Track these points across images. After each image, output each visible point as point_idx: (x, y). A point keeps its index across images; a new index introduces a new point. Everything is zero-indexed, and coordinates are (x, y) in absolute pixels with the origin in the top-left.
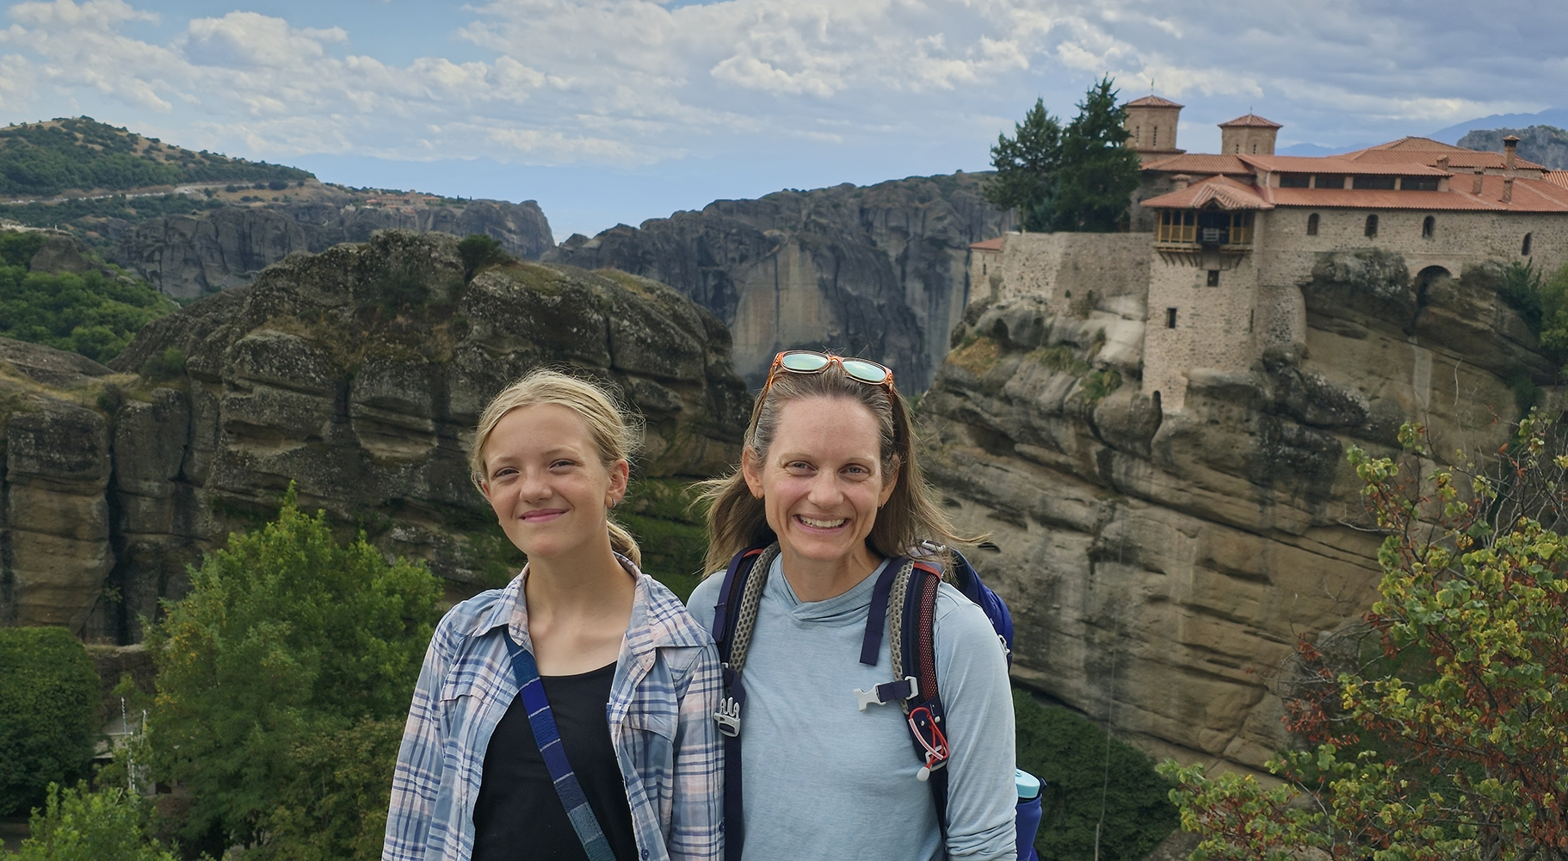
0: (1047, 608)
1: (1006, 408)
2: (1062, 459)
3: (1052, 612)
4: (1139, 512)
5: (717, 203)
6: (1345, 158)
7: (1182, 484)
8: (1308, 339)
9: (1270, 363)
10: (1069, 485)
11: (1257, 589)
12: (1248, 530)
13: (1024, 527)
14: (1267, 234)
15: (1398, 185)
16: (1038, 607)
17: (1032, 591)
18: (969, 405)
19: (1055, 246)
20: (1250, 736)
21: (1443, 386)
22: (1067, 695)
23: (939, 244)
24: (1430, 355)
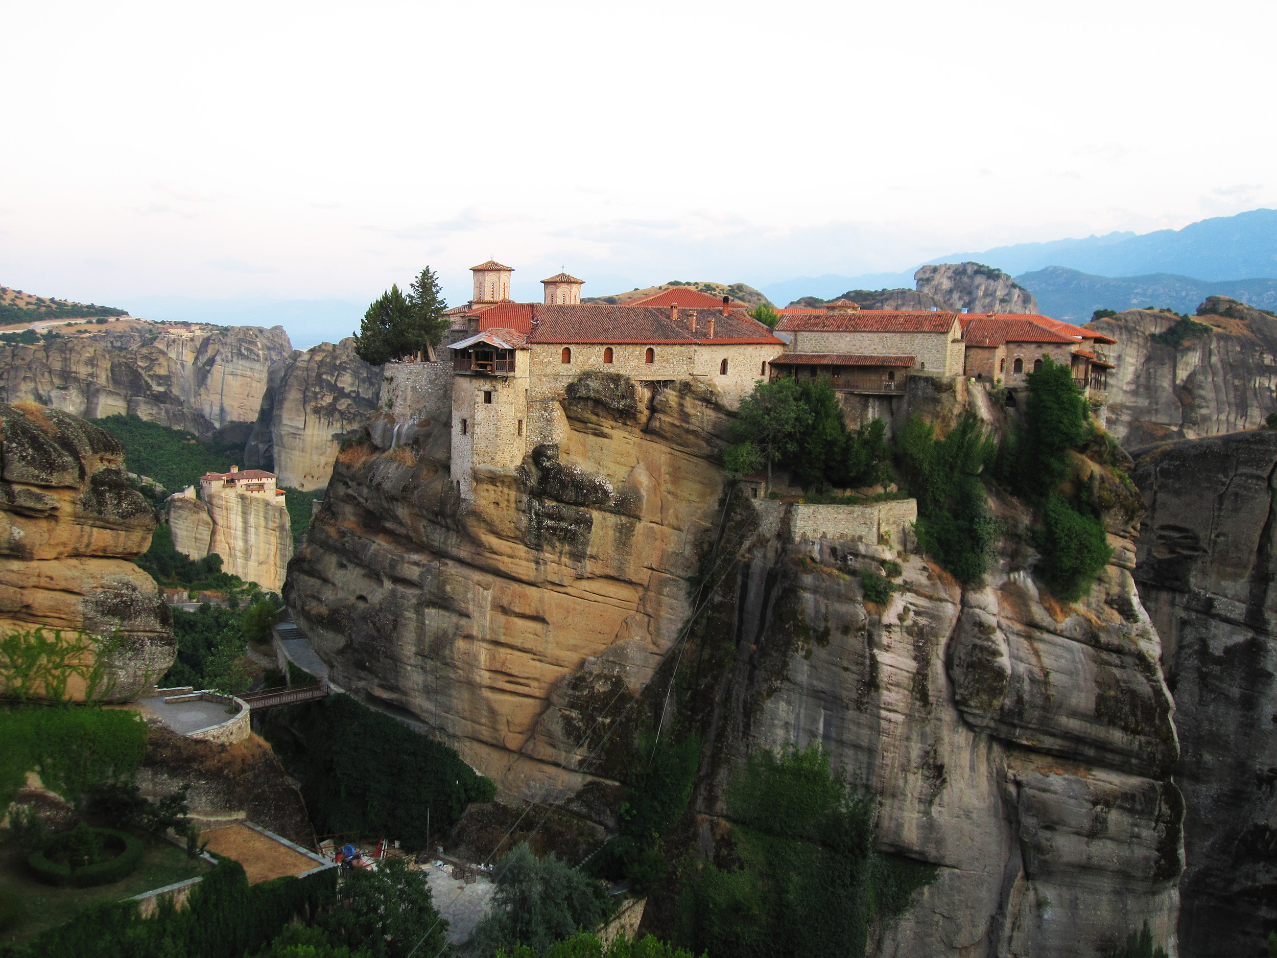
2: (404, 531)
3: (397, 648)
8: (570, 439)
9: (538, 458)
10: (411, 552)
11: (537, 627)
12: (528, 583)
13: (381, 582)
16: (387, 645)
20: (541, 738)
24: (663, 449)
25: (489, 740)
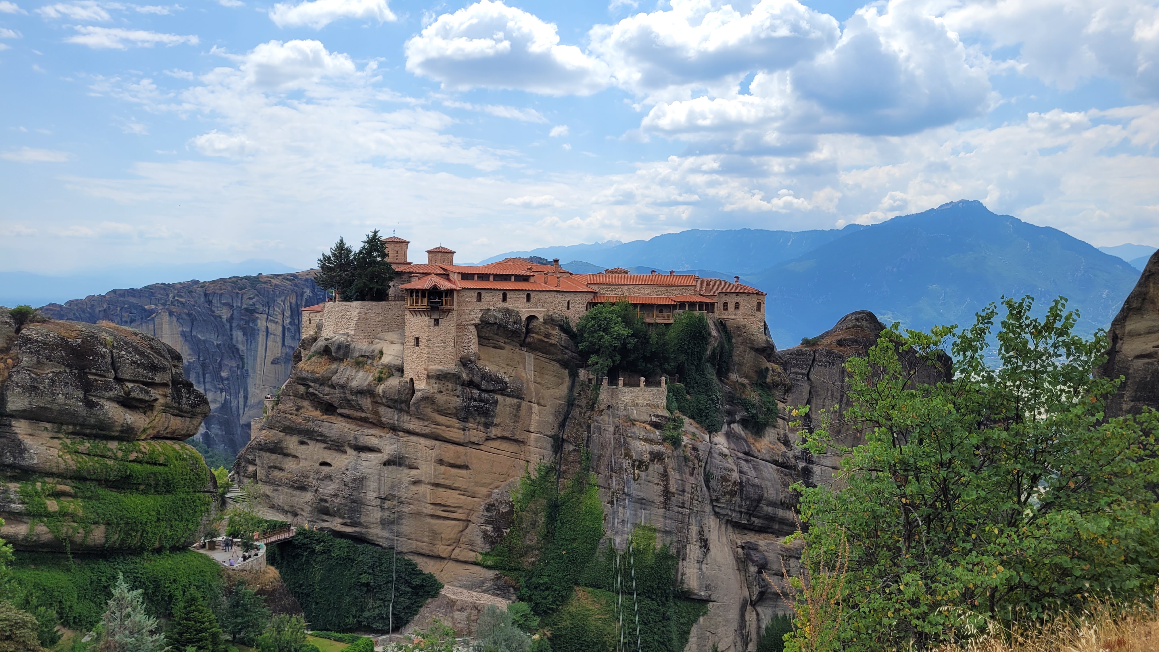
0: (360, 493)
1: (332, 391)
2: (363, 415)
3: (362, 495)
4: (405, 439)
5: (115, 291)
6: (488, 266)
7: (426, 423)
8: (479, 350)
9: (465, 362)
10: (368, 428)
11: (463, 472)
12: (458, 444)
13: (345, 452)
14: (459, 302)
15: (513, 279)
16: (354, 493)
17: (351, 485)
18: (311, 390)
19: (355, 307)
20: (464, 546)
21: (540, 370)
22: (371, 538)
23: (251, 311)
24: (532, 356)
25: (427, 552)
